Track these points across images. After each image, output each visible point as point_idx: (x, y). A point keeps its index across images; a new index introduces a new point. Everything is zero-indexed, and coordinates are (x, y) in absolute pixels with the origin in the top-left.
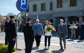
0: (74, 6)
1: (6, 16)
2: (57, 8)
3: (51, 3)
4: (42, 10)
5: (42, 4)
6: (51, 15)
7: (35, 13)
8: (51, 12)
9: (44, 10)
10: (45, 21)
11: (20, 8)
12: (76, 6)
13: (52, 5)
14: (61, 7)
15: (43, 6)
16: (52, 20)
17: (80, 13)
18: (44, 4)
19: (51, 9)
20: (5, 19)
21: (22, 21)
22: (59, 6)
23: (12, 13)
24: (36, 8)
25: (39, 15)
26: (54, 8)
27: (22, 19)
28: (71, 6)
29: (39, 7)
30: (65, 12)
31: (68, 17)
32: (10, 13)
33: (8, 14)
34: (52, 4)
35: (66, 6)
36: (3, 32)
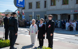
0: (66, 4)
1: (4, 13)
2: (51, 6)
3: (45, 2)
4: (37, 8)
5: (37, 2)
6: (45, 12)
7: (30, 10)
8: (45, 10)
9: (39, 8)
10: (39, 17)
11: (18, 4)
12: (68, 4)
13: (46, 4)
14: (54, 5)
15: (38, 4)
16: (46, 17)
17: (72, 11)
18: (39, 2)
19: (45, 7)
20: (3, 15)
21: (19, 18)
22: (53, 4)
23: (9, 10)
24: (31, 6)
25: (34, 12)
26: (48, 6)
27: (19, 15)
28: (63, 4)
29: (34, 5)
30: (58, 10)
31: (60, 14)
32: (8, 10)
33: (6, 11)
34: (47, 2)
35: (59, 4)
36: (1, 27)
